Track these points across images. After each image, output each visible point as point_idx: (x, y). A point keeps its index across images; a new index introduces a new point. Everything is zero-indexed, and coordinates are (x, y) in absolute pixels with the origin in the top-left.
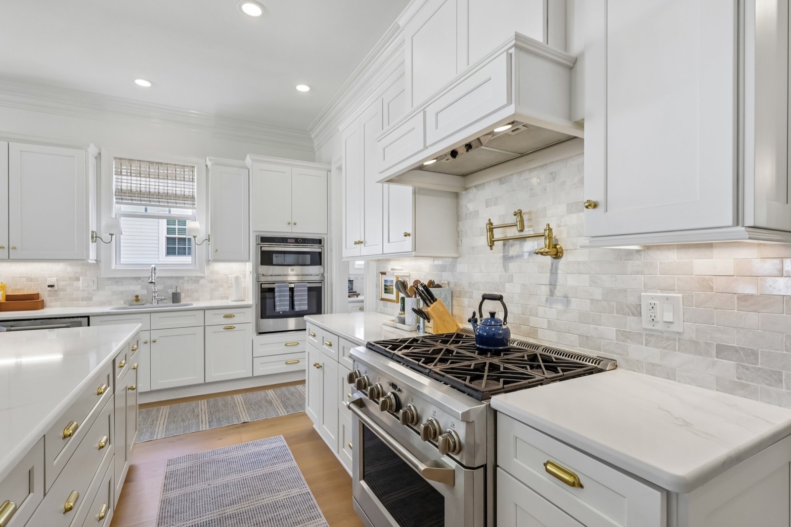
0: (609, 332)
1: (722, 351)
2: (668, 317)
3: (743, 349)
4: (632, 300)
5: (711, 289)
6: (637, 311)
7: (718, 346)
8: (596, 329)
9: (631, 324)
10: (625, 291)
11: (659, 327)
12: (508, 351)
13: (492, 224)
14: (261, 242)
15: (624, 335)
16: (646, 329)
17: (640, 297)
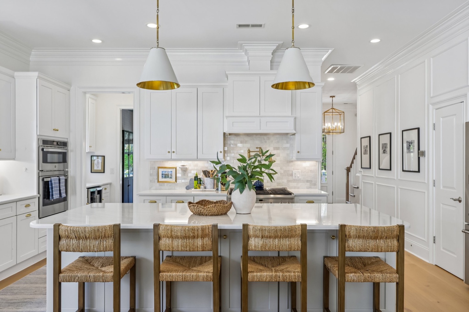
0: (285, 181)
1: (307, 181)
2: (298, 176)
3: (310, 180)
4: (291, 173)
5: (306, 169)
6: (292, 175)
7: (307, 180)
8: (282, 181)
9: (290, 178)
10: (289, 170)
11: (296, 178)
12: (263, 190)
13: (249, 150)
14: (43, 144)
15: (289, 181)
16: (294, 179)
17: (292, 172)
